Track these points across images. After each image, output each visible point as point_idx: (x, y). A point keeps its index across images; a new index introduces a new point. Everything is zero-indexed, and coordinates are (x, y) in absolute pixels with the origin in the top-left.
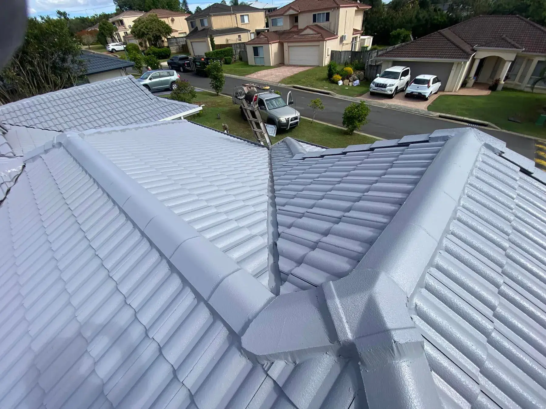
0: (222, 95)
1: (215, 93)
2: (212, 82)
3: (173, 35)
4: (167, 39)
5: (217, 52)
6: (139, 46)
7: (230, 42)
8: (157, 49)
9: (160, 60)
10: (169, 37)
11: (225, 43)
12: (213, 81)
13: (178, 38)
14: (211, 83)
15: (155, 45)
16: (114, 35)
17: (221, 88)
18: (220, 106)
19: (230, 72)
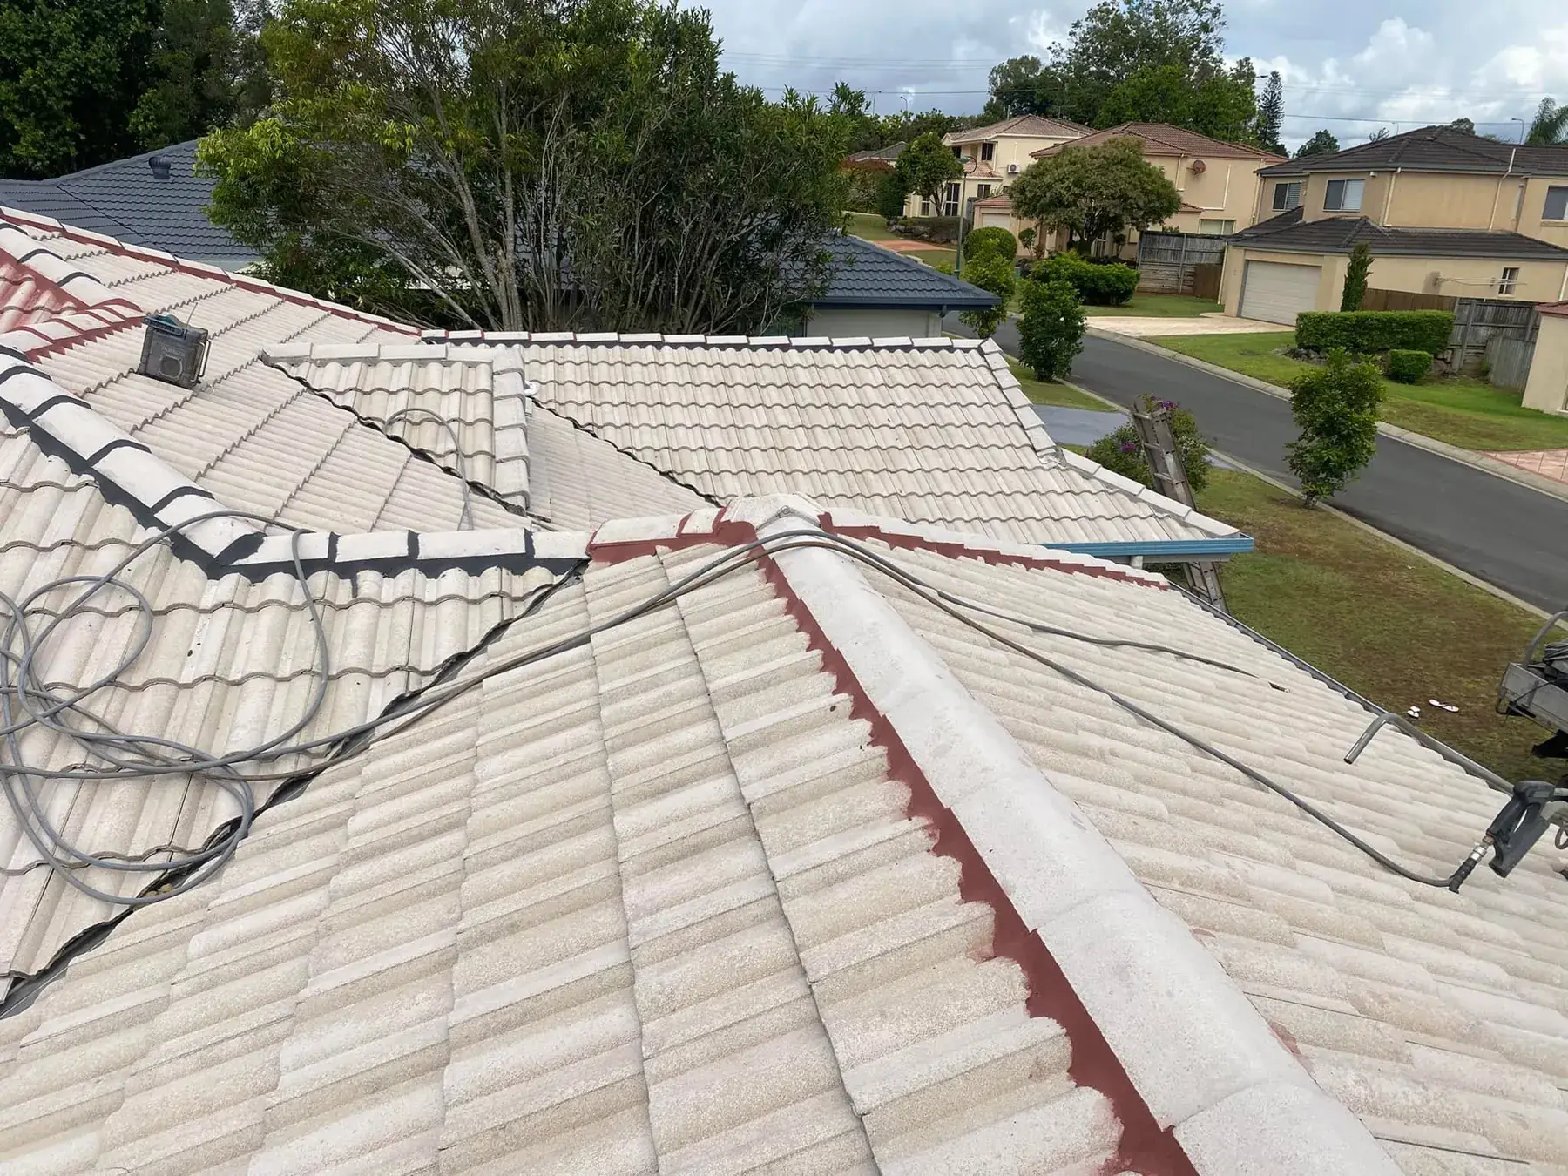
0: (1325, 507)
1: (1297, 493)
2: (1304, 443)
3: (1171, 222)
4: (1144, 233)
5: (1361, 322)
6: (1020, 243)
7: (1444, 291)
8: (1084, 264)
9: (1089, 309)
10: (1151, 228)
11: (1419, 290)
12: (1311, 440)
13: (1189, 236)
14: (1290, 446)
15: (1082, 248)
16: (939, 191)
17: (1339, 476)
18: (1304, 555)
19: (1404, 417)
